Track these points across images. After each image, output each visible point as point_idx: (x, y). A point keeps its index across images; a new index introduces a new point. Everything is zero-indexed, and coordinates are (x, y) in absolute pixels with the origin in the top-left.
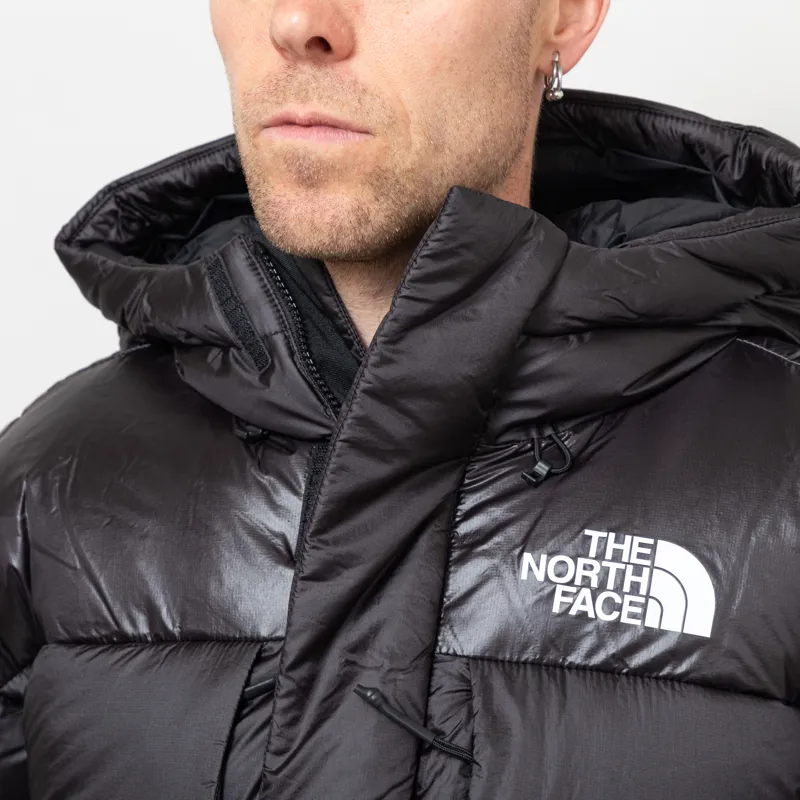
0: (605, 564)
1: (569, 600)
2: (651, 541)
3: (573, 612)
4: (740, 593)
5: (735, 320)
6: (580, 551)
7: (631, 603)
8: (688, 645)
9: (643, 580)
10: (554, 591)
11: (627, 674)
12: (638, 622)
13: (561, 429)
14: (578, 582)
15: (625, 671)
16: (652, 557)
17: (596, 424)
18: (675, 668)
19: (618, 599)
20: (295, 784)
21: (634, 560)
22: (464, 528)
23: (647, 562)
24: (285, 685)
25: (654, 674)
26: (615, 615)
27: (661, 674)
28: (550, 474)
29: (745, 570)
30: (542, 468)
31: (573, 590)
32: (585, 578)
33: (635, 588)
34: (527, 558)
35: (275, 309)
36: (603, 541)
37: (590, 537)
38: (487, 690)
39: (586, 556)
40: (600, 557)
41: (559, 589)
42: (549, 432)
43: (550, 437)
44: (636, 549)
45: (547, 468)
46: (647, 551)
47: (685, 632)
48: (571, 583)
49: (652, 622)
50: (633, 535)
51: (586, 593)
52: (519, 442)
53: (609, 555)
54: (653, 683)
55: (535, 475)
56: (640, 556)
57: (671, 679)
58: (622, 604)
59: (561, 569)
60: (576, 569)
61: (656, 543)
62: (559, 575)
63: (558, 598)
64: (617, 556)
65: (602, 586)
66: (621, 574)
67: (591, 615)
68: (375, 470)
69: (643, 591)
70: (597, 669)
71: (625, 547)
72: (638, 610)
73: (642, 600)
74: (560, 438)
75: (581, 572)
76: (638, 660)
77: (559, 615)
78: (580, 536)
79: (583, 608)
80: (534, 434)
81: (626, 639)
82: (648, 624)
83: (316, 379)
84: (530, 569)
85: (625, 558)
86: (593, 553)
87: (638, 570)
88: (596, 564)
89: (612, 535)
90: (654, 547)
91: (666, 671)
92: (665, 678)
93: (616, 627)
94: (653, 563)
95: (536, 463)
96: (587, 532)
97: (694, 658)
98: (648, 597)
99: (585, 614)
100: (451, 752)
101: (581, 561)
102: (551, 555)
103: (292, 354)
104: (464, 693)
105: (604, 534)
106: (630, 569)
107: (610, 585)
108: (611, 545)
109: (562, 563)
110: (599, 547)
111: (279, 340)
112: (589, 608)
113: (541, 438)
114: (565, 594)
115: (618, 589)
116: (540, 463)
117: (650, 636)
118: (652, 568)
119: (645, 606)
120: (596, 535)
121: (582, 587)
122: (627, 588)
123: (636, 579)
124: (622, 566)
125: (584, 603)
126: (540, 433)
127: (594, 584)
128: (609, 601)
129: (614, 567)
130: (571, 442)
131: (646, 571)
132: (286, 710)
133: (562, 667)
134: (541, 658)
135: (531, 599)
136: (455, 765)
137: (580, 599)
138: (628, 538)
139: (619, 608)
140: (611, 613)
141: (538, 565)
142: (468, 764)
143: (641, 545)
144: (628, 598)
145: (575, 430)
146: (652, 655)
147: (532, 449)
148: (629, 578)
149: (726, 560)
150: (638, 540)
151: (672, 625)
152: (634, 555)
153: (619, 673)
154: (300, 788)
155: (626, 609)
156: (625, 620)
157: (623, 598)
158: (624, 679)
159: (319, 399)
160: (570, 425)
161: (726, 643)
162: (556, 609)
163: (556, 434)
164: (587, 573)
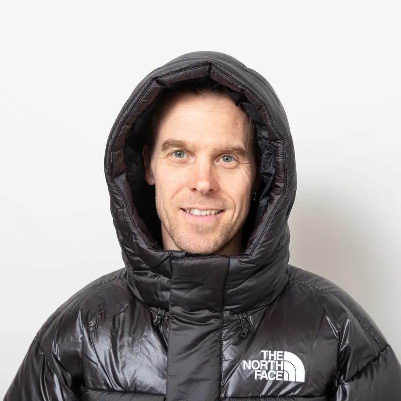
0: (269, 361)
1: (259, 375)
2: (282, 352)
3: (261, 379)
7: (279, 374)
8: (299, 385)
9: (281, 365)
10: (254, 372)
12: (281, 379)
14: (261, 368)
15: (279, 396)
18: (294, 393)
19: (275, 373)
21: (278, 359)
23: (282, 359)
25: (288, 395)
26: (274, 378)
31: (260, 371)
32: (263, 367)
33: (279, 368)
34: (245, 362)
37: (263, 353)
39: (263, 359)
40: (267, 359)
41: (256, 372)
44: (278, 355)
46: (282, 356)
48: (259, 369)
49: (286, 379)
50: (276, 350)
51: (264, 372)
53: (270, 358)
54: (288, 398)
56: (280, 357)
57: (293, 396)
59: (256, 365)
60: (260, 364)
62: (255, 367)
63: (256, 375)
64: (272, 358)
66: (274, 364)
67: (267, 379)
69: (282, 369)
70: (270, 396)
71: (274, 355)
72: (281, 375)
73: (282, 372)
75: (262, 365)
76: (282, 392)
79: (264, 377)
81: (278, 386)
82: (284, 380)
84: (246, 365)
85: (275, 359)
86: (265, 358)
87: (279, 362)
88: (266, 361)
89: (270, 352)
90: (283, 354)
91: (291, 394)
92: (291, 396)
93: (275, 382)
94: (284, 359)
96: (262, 351)
97: (300, 389)
98: (284, 371)
99: (265, 379)
101: (262, 361)
102: (252, 360)
105: (267, 351)
106: (277, 362)
107: (272, 368)
108: (270, 355)
109: (256, 363)
110: (266, 356)
112: (266, 377)
114: (258, 373)
115: (274, 369)
117: (287, 383)
118: (284, 361)
119: (283, 374)
120: (265, 352)
121: (263, 370)
122: (277, 369)
123: (279, 365)
124: (274, 362)
125: (264, 375)
127: (267, 369)
129: (272, 362)
131: (282, 362)
133: (259, 397)
134: (253, 395)
137: (263, 374)
138: (275, 352)
139: (275, 375)
141: (248, 364)
143: (279, 354)
144: (278, 372)
146: (287, 390)
148: (277, 365)
150: (278, 352)
151: (292, 379)
152: (278, 357)
153: (277, 396)
155: (278, 375)
156: (277, 379)
158: (279, 398)
161: (309, 383)
162: (256, 378)
164: (264, 365)
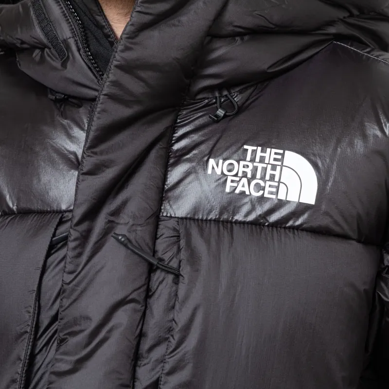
0: (255, 164)
1: (235, 184)
2: (281, 151)
3: (237, 191)
4: (331, 179)
5: (332, 30)
6: (242, 158)
7: (270, 186)
8: (302, 208)
9: (277, 173)
10: (226, 180)
11: (268, 226)
12: (274, 197)
13: (232, 91)
14: (240, 174)
15: (266, 224)
16: (282, 160)
17: (252, 89)
18: (294, 222)
19: (262, 184)
20: (79, 289)
21: (272, 162)
22: (176, 147)
23: (280, 163)
24: (74, 234)
25: (283, 226)
26: (261, 192)
27: (287, 225)
28: (225, 116)
29: (335, 167)
30: (221, 112)
31: (237, 179)
32: (244, 172)
33: (272, 178)
34: (212, 162)
35: (69, 25)
36: (254, 152)
37: (247, 150)
38: (188, 236)
39: (245, 160)
40: (253, 160)
41: (230, 179)
42: (225, 93)
43: (226, 96)
44: (273, 156)
45: (224, 113)
46: (279, 157)
47: (300, 201)
48: (236, 175)
49: (282, 196)
50: (271, 148)
51: (244, 180)
52: (208, 98)
53: (257, 159)
54: (283, 230)
55: (217, 116)
56: (275, 159)
57: (293, 228)
58: (265, 187)
59: (230, 167)
60: (239, 168)
61: (284, 152)
62: (229, 171)
63: (229, 184)
64: (262, 160)
65: (254, 177)
66: (265, 170)
67: (247, 193)
68: (124, 112)
69: (277, 179)
70: (251, 223)
71: (267, 155)
72: (274, 190)
73: (276, 184)
74: (232, 97)
75: (242, 169)
76: (274, 218)
77: (229, 193)
78: (241, 149)
79: (243, 189)
80: (217, 94)
81: (267, 206)
82: (280, 197)
83: (92, 64)
84: (213, 168)
85: (267, 161)
86: (248, 158)
87: (274, 168)
88: (250, 164)
89: (259, 149)
90: (283, 155)
91: (290, 223)
92: (290, 228)
93: (262, 199)
94: (282, 163)
95: (217, 110)
96: (246, 147)
97: (306, 216)
98: (279, 182)
99: (244, 192)
100: (168, 270)
101: (242, 163)
102: (225, 160)
103: (79, 50)
104: (176, 238)
105: (255, 148)
106: (269, 167)
107: (258, 176)
108: (259, 154)
109: (231, 164)
110: (252, 155)
111: (72, 42)
112: (246, 189)
113: (221, 96)
114: (232, 181)
115: (263, 178)
116: (219, 110)
117: (281, 204)
118: (282, 166)
119: (278, 188)
120: (250, 148)
121: (242, 177)
122: (267, 177)
123: (273, 172)
124: (265, 166)
125: (243, 186)
126: (220, 93)
127: (249, 176)
128: (257, 185)
129: (260, 166)
130: (238, 99)
131: (278, 168)
132: (75, 248)
133: (231, 222)
134: (219, 218)
135: (213, 185)
136: (170, 277)
137: (241, 184)
138: (268, 150)
139: (264, 189)
140: (258, 192)
141: (217, 166)
142: (177, 276)
143: (276, 154)
144: (268, 183)
145: (241, 92)
146: (282, 215)
147: (216, 103)
148: (269, 172)
149: (324, 161)
150: (274, 151)
151: (293, 198)
152: (272, 159)
153: (264, 225)
154: (82, 292)
155: (267, 189)
156: (266, 195)
157: (265, 183)
158: (266, 228)
159: (94, 75)
160: (237, 89)
161: (323, 207)
162: (228, 190)
163: (230, 94)
164: (245, 170)
